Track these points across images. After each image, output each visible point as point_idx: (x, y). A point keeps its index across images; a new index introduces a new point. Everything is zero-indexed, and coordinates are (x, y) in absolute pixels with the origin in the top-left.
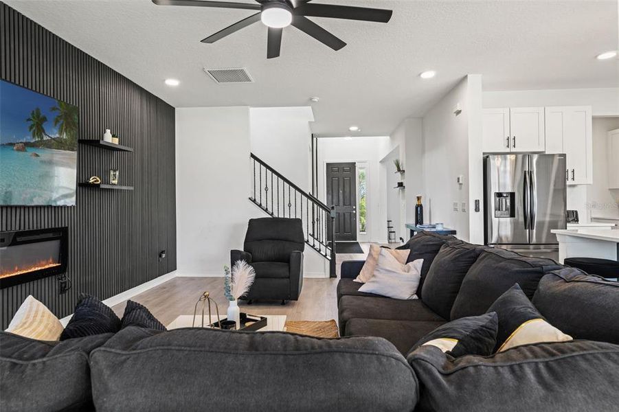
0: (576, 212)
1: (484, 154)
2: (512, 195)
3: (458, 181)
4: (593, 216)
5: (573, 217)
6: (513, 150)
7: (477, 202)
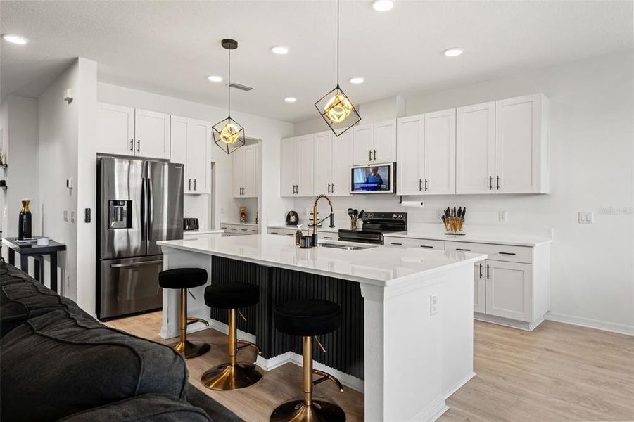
0: (197, 220)
1: (98, 154)
2: (130, 203)
3: (68, 185)
4: (222, 222)
5: (193, 224)
6: (138, 154)
7: (88, 211)
